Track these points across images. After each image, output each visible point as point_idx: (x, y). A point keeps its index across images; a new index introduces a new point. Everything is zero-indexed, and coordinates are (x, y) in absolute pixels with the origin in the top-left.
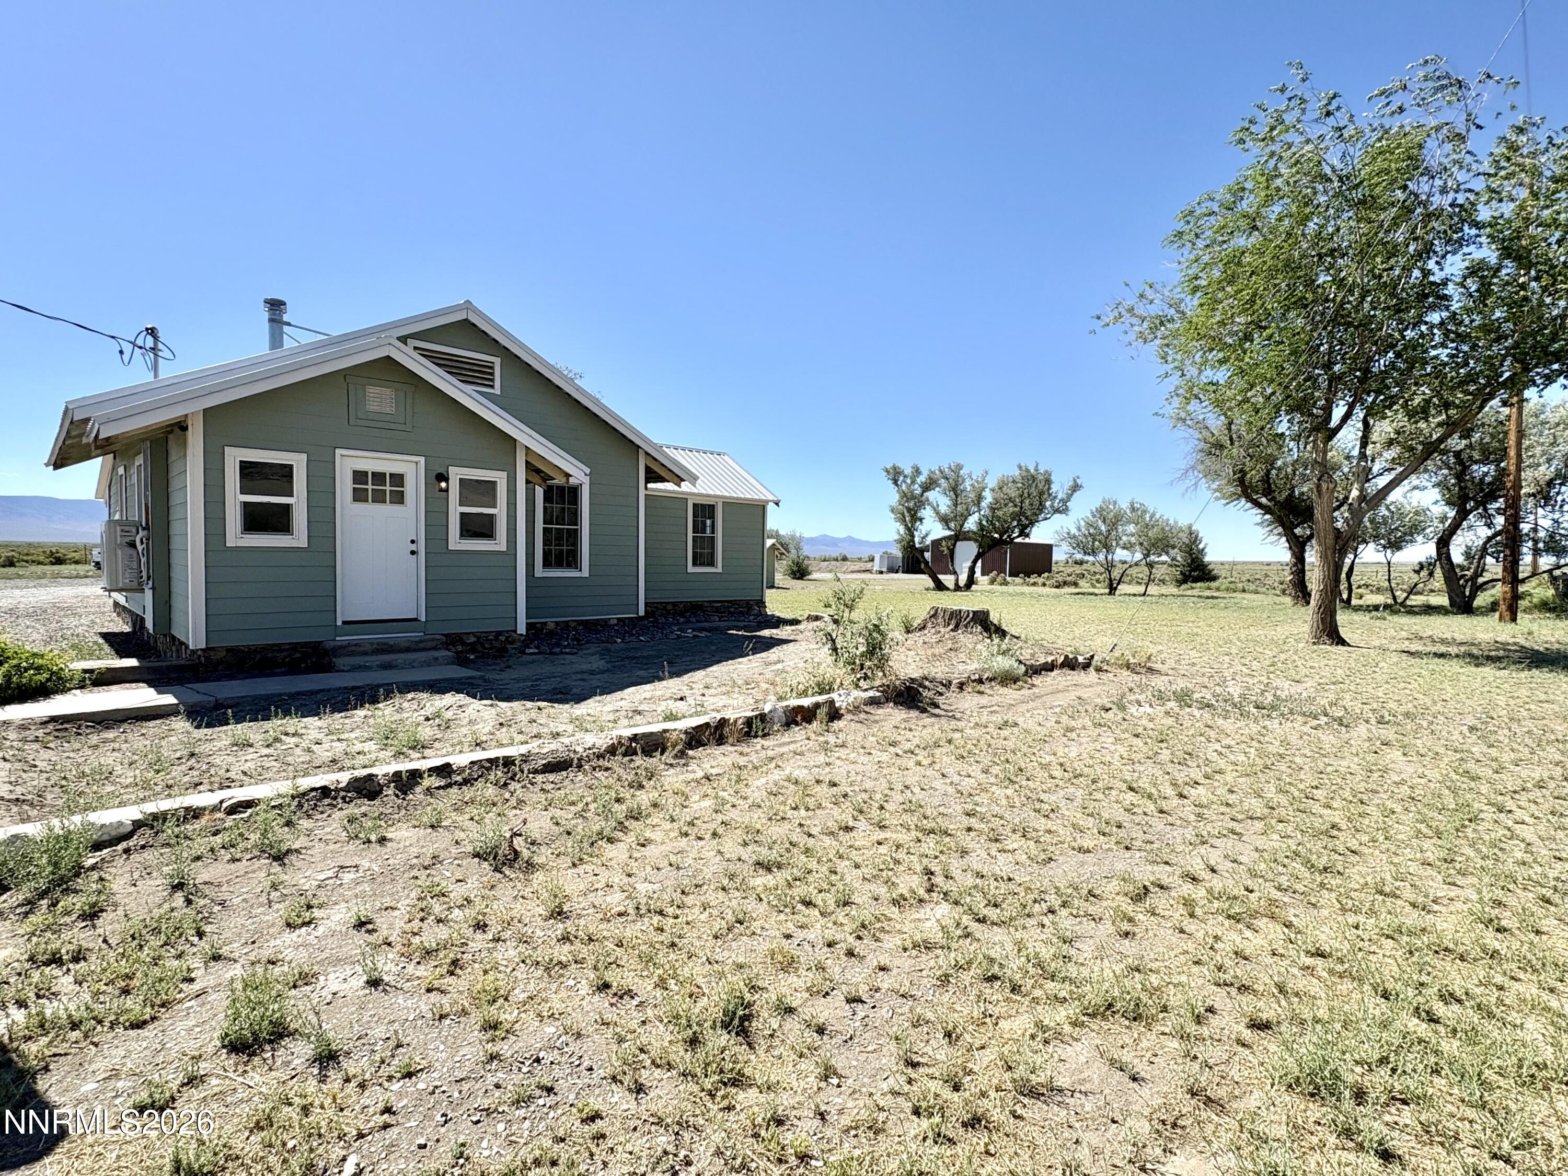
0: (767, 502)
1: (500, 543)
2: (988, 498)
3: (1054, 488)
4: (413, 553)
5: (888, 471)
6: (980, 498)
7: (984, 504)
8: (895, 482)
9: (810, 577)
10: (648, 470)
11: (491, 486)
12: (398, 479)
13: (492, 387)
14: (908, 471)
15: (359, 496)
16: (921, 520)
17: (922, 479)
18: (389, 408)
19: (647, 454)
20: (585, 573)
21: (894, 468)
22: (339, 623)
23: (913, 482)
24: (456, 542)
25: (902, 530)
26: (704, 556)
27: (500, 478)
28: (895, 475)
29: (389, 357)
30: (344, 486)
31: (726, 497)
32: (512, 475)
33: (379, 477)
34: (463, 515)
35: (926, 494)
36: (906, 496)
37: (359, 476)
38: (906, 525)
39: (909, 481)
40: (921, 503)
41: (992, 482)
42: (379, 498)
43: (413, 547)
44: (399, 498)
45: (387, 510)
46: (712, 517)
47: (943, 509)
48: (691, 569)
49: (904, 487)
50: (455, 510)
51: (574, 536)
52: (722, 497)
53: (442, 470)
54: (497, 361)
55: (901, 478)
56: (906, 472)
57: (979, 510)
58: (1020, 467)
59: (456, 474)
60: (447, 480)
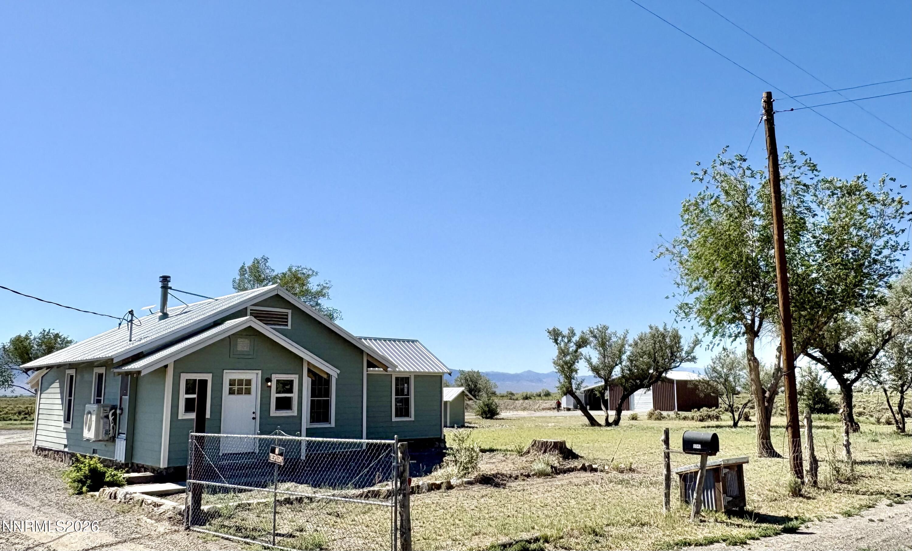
0: (443, 373)
1: (294, 412)
2: (628, 351)
3: (683, 341)
4: (254, 418)
5: (549, 332)
6: (621, 352)
7: (624, 357)
8: (556, 341)
9: (498, 417)
10: (368, 362)
11: (291, 382)
12: (249, 382)
13: (287, 325)
14: (566, 332)
15: (231, 392)
16: (576, 371)
17: (576, 339)
18: (246, 349)
19: (368, 354)
20: (333, 424)
21: (554, 330)
22: (221, 454)
23: (569, 341)
24: (274, 413)
25: (562, 379)
26: (403, 411)
27: (295, 378)
28: (555, 335)
29: (250, 327)
30: (226, 387)
31: (416, 372)
32: (301, 376)
33: (240, 382)
34: (277, 399)
35: (580, 350)
36: (563, 353)
37: (232, 383)
38: (565, 375)
39: (566, 340)
40: (576, 356)
41: (631, 339)
42: (240, 392)
43: (254, 416)
44: (248, 392)
45: (243, 397)
46: (408, 384)
47: (595, 361)
48: (394, 419)
49: (562, 344)
50: (274, 395)
51: (327, 404)
52: (414, 372)
53: (269, 377)
54: (290, 312)
55: (560, 339)
56: (564, 333)
57: (621, 363)
58: (651, 327)
59: (275, 377)
60: (271, 381)
